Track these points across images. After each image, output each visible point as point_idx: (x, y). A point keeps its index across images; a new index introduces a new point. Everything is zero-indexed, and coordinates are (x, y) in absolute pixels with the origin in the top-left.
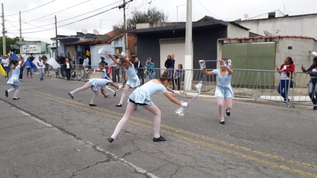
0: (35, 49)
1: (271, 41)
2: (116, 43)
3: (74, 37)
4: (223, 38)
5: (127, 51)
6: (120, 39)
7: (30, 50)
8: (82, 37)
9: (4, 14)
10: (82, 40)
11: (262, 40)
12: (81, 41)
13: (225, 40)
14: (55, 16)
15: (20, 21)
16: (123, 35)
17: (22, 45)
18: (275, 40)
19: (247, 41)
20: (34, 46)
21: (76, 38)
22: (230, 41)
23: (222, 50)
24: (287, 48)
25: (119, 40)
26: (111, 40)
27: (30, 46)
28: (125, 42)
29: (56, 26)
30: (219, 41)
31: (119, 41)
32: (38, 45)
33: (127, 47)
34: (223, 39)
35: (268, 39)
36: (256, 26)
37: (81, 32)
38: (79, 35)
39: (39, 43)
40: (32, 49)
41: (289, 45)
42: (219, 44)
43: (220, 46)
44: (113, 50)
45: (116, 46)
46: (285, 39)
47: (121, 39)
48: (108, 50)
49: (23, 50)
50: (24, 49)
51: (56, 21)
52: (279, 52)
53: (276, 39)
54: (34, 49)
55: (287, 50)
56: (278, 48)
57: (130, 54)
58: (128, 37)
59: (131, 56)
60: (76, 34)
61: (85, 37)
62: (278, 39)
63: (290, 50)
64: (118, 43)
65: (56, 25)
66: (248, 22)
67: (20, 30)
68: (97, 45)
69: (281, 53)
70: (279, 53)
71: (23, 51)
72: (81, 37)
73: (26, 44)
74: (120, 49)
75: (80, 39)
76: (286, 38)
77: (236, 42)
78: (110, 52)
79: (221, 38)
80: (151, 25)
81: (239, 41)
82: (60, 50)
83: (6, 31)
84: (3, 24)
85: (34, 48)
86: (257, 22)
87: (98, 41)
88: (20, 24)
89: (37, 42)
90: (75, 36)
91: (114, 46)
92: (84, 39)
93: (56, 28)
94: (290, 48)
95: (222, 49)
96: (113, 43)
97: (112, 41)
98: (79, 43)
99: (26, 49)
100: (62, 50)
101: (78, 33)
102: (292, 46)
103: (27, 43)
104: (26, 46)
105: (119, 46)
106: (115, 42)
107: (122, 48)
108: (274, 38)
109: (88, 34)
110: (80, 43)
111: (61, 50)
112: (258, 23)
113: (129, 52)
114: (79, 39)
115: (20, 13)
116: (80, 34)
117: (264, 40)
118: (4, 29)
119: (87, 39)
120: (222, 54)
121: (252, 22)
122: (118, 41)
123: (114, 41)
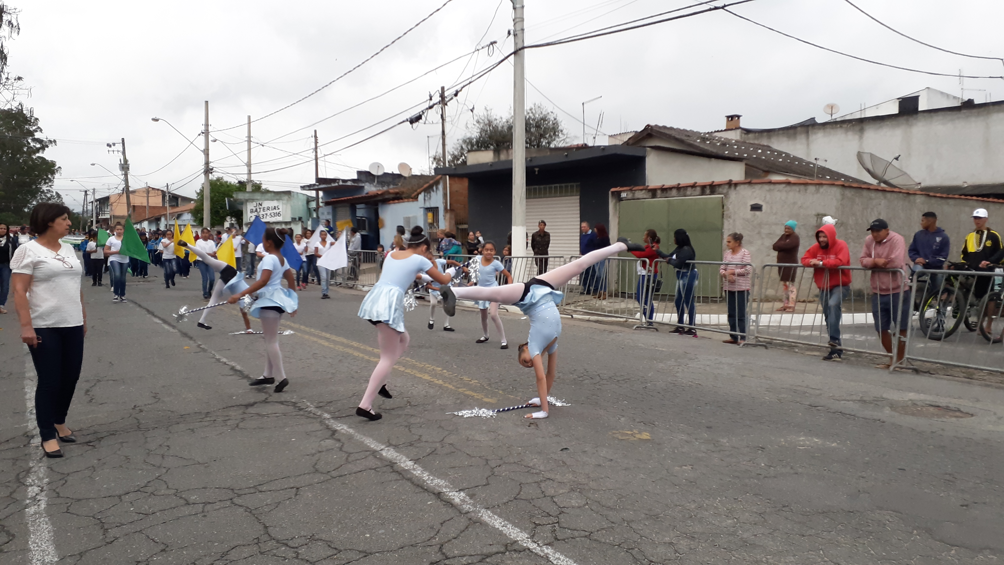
0: (279, 211)
1: (712, 193)
2: (426, 198)
3: (349, 183)
4: (621, 187)
5: (448, 215)
6: (434, 188)
7: (264, 213)
8: (370, 184)
9: (209, 127)
10: (370, 189)
11: (694, 190)
12: (367, 194)
13: (624, 191)
14: (315, 131)
15: (249, 141)
16: (441, 178)
17: (247, 201)
18: (720, 190)
19: (667, 192)
20: (274, 203)
21: (356, 185)
22: (634, 194)
23: (618, 215)
24: (750, 208)
25: (433, 191)
26: (419, 191)
27: (266, 204)
28: (445, 195)
29: (316, 156)
30: (613, 192)
31: (432, 193)
32: (284, 202)
33: (449, 208)
34: (621, 189)
35: (708, 187)
36: (857, 137)
37: (368, 170)
38: (363, 178)
39: (286, 197)
40: (268, 212)
41: (753, 202)
42: (612, 202)
43: (615, 204)
44: (420, 214)
45: (428, 205)
46: (742, 187)
47: (437, 188)
48: (410, 215)
49: (249, 214)
50: (252, 211)
51: (316, 142)
52: (730, 217)
53: (723, 187)
54: (275, 211)
55: (749, 214)
56: (728, 209)
57: (453, 222)
58: (450, 184)
59: (458, 228)
60: (355, 177)
61: (378, 181)
62: (727, 187)
63: (758, 213)
64: (430, 198)
65: (316, 152)
66: (833, 128)
67: (249, 165)
68: (391, 202)
69: (734, 221)
70: (731, 221)
71: (249, 217)
72: (367, 184)
73: (257, 199)
74: (434, 210)
75: (366, 187)
76: (746, 186)
77: (645, 197)
78: (415, 218)
79: (616, 187)
80: (497, 154)
81: (650, 194)
82: (323, 214)
83: (212, 169)
84: (206, 152)
85: (275, 208)
86: (857, 128)
87: (397, 193)
88: (249, 149)
89: (283, 195)
90: (353, 181)
91: (423, 206)
92: (375, 186)
93: (316, 159)
94: (756, 208)
95: (618, 212)
96: (421, 197)
97: (420, 193)
98: (362, 197)
99: (256, 211)
100: (328, 213)
101: (359, 173)
102: (760, 203)
103: (259, 198)
104: (255, 204)
105: (433, 205)
106: (425, 196)
107: (438, 208)
108: (720, 185)
109: (386, 174)
110: (365, 197)
111: (326, 213)
112: (862, 131)
113: (450, 218)
114: (363, 187)
115: (249, 123)
116: (365, 176)
117: (698, 189)
118: (207, 163)
119: (383, 186)
120: (619, 223)
121: (845, 126)
122: (430, 193)
123: (423, 194)
